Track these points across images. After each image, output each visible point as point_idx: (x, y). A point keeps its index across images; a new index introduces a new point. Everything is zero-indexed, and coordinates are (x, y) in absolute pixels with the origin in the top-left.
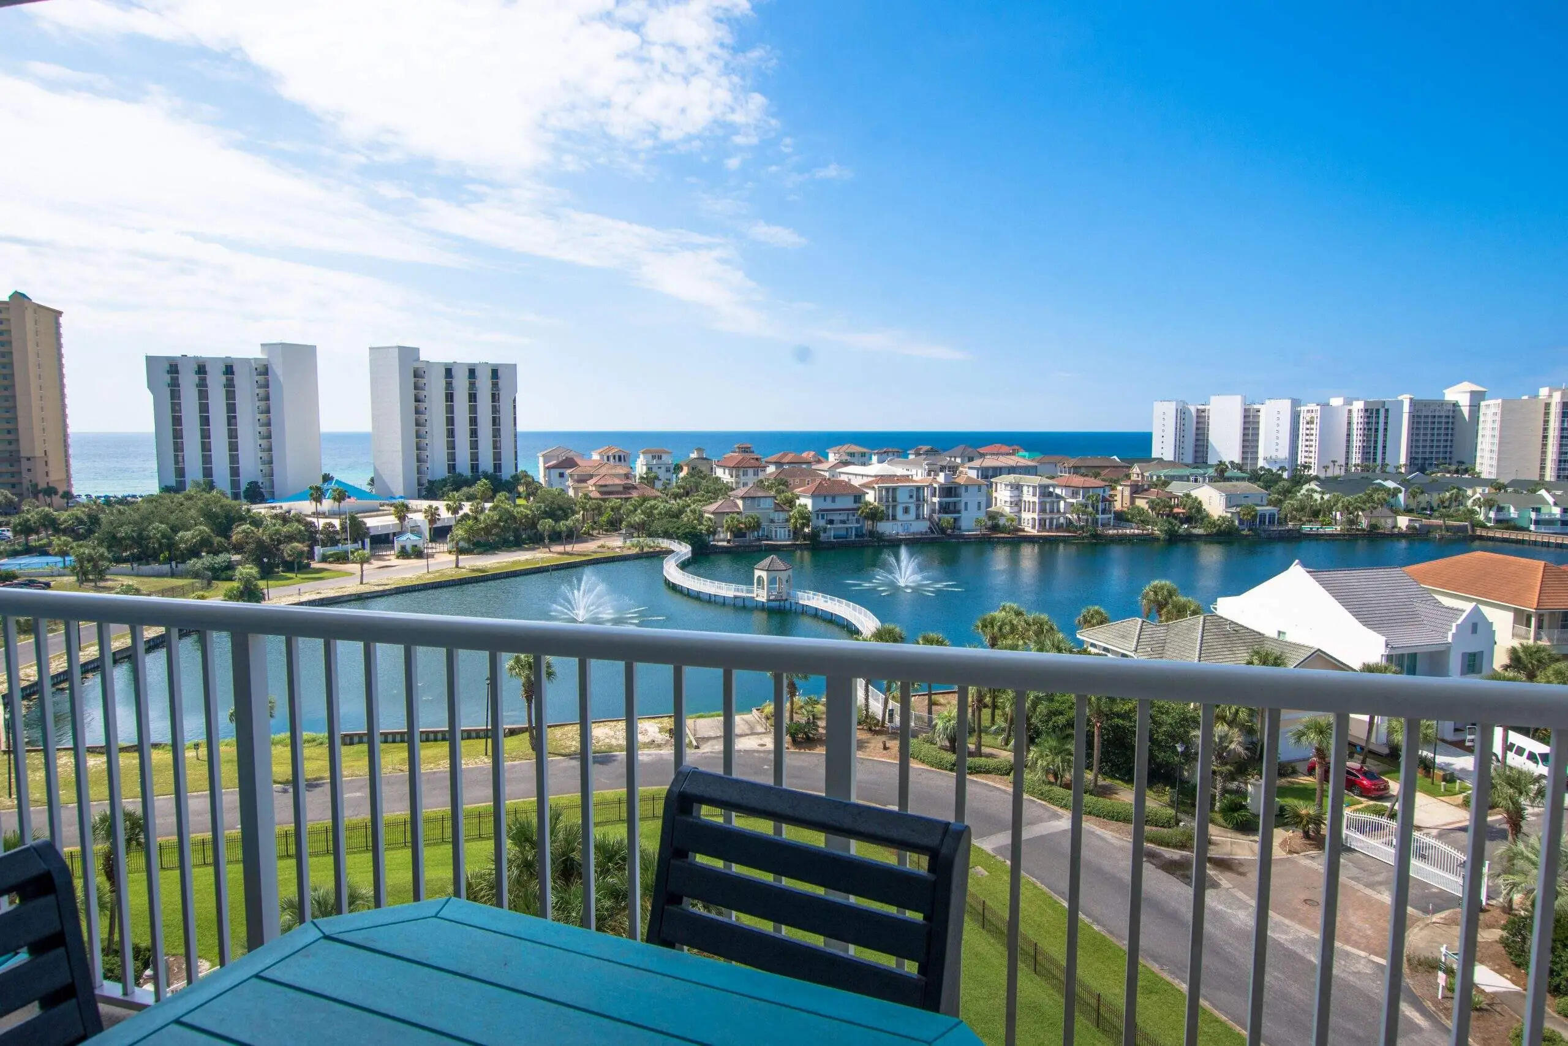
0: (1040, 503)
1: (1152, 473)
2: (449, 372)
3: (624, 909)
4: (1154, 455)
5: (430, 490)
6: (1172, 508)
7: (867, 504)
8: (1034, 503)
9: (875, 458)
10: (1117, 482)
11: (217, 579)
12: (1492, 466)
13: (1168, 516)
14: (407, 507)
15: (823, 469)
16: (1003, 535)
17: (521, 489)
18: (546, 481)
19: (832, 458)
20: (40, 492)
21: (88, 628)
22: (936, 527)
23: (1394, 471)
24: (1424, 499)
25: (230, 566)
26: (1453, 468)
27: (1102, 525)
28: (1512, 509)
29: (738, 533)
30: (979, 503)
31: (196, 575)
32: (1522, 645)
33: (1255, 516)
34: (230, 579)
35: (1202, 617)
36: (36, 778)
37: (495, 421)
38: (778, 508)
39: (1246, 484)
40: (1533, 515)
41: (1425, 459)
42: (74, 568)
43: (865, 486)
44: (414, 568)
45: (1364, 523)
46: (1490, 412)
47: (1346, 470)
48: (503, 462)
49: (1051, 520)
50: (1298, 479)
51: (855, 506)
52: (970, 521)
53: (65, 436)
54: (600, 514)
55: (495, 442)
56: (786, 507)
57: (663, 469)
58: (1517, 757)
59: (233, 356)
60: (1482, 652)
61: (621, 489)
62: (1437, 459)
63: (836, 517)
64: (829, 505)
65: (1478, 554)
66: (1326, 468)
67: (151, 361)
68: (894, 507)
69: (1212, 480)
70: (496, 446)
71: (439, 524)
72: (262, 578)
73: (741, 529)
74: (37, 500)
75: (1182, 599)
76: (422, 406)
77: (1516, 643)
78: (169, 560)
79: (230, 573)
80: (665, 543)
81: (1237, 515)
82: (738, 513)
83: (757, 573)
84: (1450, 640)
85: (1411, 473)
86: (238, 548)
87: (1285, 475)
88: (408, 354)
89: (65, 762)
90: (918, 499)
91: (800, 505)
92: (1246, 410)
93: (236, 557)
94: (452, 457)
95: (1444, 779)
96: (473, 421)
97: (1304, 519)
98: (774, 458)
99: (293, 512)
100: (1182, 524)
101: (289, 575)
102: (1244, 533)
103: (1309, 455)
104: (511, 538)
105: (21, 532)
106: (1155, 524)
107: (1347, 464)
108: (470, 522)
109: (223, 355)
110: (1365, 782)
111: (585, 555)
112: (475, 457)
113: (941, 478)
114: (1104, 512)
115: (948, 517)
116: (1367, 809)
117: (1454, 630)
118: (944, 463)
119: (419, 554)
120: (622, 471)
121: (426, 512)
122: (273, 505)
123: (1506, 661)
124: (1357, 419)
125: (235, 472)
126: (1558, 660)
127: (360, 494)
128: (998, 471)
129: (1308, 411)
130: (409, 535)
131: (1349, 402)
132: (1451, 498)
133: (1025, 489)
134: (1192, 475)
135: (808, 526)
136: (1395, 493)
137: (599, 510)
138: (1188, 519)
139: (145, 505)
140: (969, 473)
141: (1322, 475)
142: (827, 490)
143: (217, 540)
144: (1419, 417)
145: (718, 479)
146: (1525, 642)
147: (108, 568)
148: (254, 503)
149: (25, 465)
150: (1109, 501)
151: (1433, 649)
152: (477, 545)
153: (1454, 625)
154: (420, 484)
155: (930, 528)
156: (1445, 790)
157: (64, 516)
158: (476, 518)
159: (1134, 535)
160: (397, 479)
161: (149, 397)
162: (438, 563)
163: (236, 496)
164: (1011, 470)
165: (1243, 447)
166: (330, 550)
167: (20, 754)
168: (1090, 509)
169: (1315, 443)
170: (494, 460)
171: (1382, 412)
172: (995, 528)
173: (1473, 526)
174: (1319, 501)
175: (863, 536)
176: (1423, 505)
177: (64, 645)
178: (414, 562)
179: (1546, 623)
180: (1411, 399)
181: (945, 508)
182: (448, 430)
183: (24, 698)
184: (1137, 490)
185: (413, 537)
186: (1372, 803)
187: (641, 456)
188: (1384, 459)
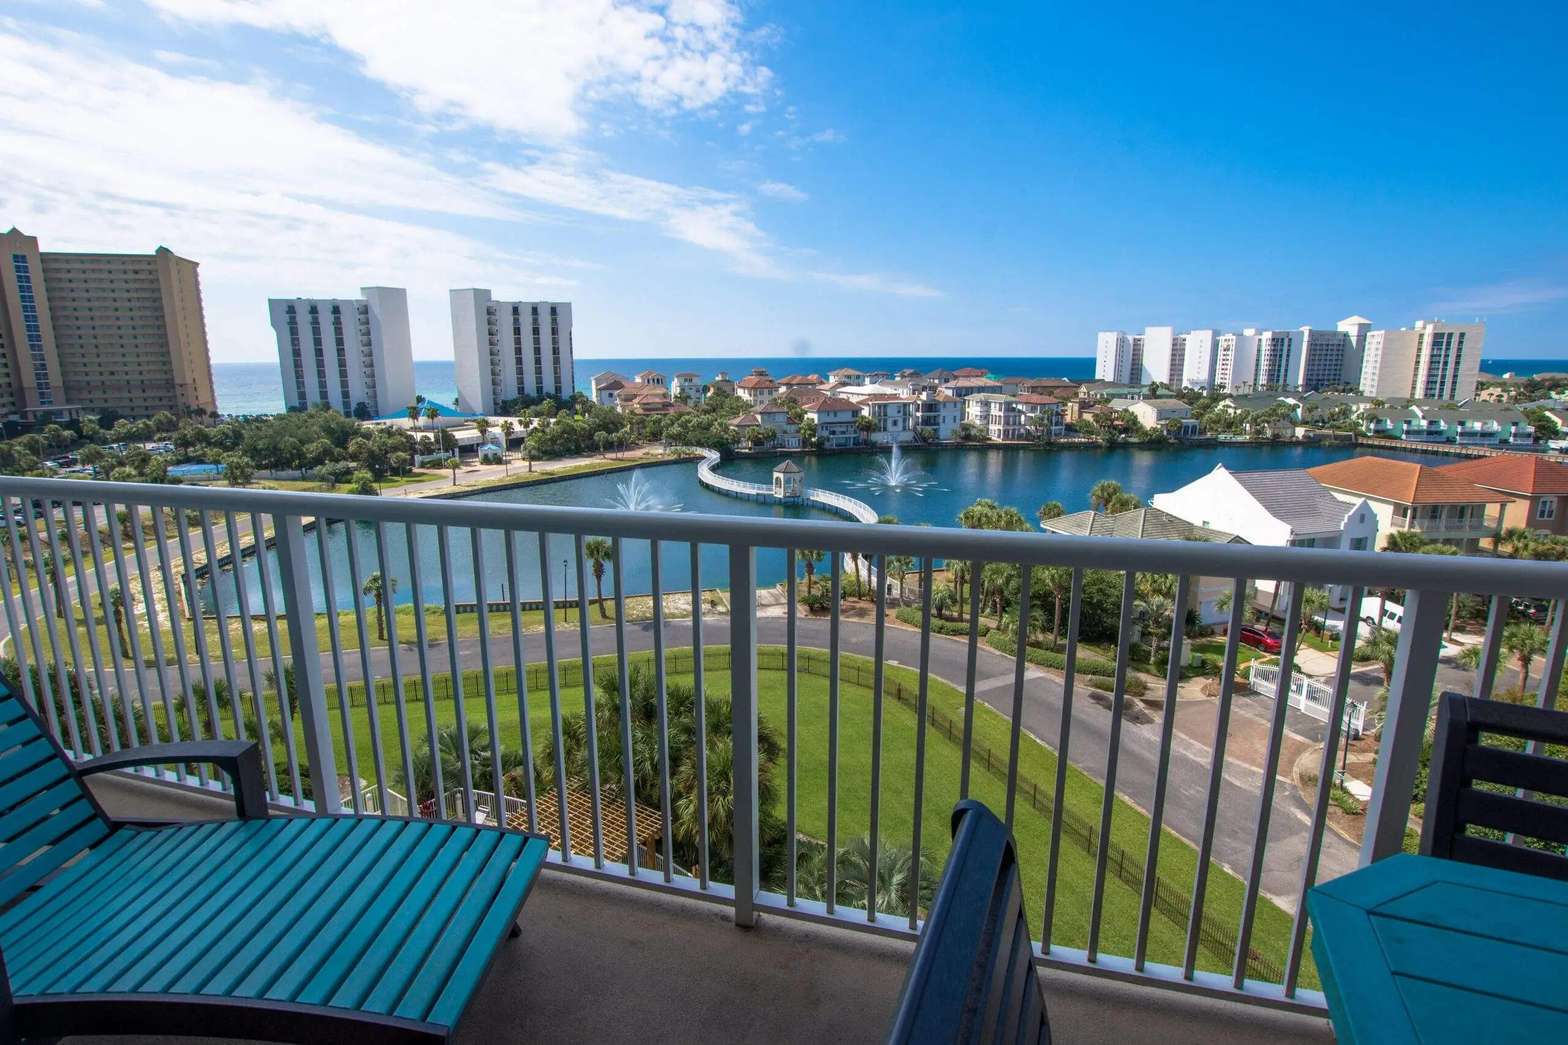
0: (1005, 417)
1: (1097, 393)
2: (516, 310)
3: (694, 743)
4: (1097, 377)
5: (505, 409)
6: (1112, 421)
7: (863, 417)
8: (1000, 416)
9: (867, 380)
10: (1068, 399)
11: (340, 482)
12: (1373, 386)
13: (1109, 427)
14: (487, 422)
15: (826, 389)
16: (974, 443)
17: (578, 407)
18: (598, 401)
19: (833, 380)
20: (192, 412)
21: (243, 519)
22: (920, 437)
23: (1293, 390)
24: (1317, 413)
25: (348, 472)
26: (1341, 387)
27: (1055, 435)
28: (1389, 422)
29: (757, 442)
30: (955, 417)
31: (323, 479)
32: (1399, 532)
33: (1180, 428)
34: (349, 482)
35: (1143, 511)
36: (212, 639)
37: (556, 351)
38: (790, 421)
39: (1174, 401)
40: (1405, 427)
41: (1319, 380)
42: (226, 474)
43: (861, 403)
44: (495, 472)
45: (1269, 433)
46: (1375, 341)
47: (1254, 389)
48: (563, 385)
49: (1014, 430)
50: (1216, 397)
51: (854, 419)
52: (947, 432)
53: (209, 366)
54: (645, 427)
55: (555, 368)
56: (797, 421)
57: (694, 389)
58: (1389, 620)
59: (339, 298)
60: (1367, 538)
61: (660, 406)
62: (1328, 380)
63: (838, 429)
64: (831, 419)
65: (1368, 458)
66: (1237, 388)
67: (273, 303)
68: (885, 421)
69: (1146, 397)
70: (556, 371)
71: (513, 437)
72: (376, 481)
73: (760, 439)
74: (191, 418)
75: (1126, 496)
76: (495, 338)
77: (1394, 531)
78: (300, 467)
79: (349, 477)
80: (699, 451)
81: (1165, 427)
82: (757, 426)
83: (776, 475)
84: (1342, 528)
85: (1306, 392)
86: (354, 457)
87: (1205, 393)
88: (481, 295)
89: (235, 627)
90: (905, 414)
91: (808, 419)
92: (1174, 339)
93: (353, 465)
94: (521, 381)
95: (1331, 638)
96: (537, 351)
97: (1220, 430)
98: (785, 380)
99: (395, 428)
100: (1121, 434)
101: (396, 478)
102: (1171, 441)
103: (1225, 377)
104: (573, 447)
105: (181, 445)
106: (1098, 434)
107: (1255, 384)
108: (540, 434)
109: (330, 297)
110: (1269, 641)
111: (633, 461)
112: (539, 381)
113: (924, 396)
114: (1056, 424)
115: (929, 428)
116: (1270, 662)
117: (1346, 520)
118: (926, 384)
119: (498, 461)
120: (660, 391)
121: (502, 426)
122: (378, 421)
123: (1385, 544)
124: (1266, 347)
125: (346, 395)
126: (1426, 544)
127: (449, 412)
128: (969, 391)
129: (1226, 340)
130: (490, 446)
131: (1259, 332)
132: (1339, 413)
133: (993, 405)
134: (1129, 393)
135: (814, 436)
136: (1294, 408)
137: (642, 423)
138: (1126, 430)
139: (277, 423)
140: (946, 392)
141: (1235, 394)
142: (831, 406)
143: (337, 450)
144: (1315, 345)
145: (739, 398)
146: (1401, 529)
147: (252, 474)
148: (363, 420)
149: (179, 391)
150: (1061, 415)
151: (1330, 535)
152: (545, 453)
153: (1346, 516)
154: (496, 404)
155: (914, 437)
156: (1332, 647)
157: (212, 432)
158: (543, 431)
159: (1081, 443)
160: (476, 399)
161: (273, 334)
162: (515, 468)
163: (348, 414)
164: (981, 390)
165: (1171, 370)
166: (427, 458)
167: (199, 621)
168: (1046, 421)
169: (1230, 367)
170: (556, 383)
171: (1286, 341)
172: (968, 437)
173: (1356, 435)
174: (1233, 415)
175: (859, 444)
176: (1317, 418)
177: (226, 534)
178: (494, 467)
179: (1418, 515)
180: (1310, 330)
181: (926, 421)
182: (517, 358)
183: (197, 577)
184: (1084, 406)
185: (494, 447)
186: (1274, 657)
187: (676, 379)
188: (1285, 380)
